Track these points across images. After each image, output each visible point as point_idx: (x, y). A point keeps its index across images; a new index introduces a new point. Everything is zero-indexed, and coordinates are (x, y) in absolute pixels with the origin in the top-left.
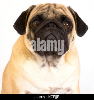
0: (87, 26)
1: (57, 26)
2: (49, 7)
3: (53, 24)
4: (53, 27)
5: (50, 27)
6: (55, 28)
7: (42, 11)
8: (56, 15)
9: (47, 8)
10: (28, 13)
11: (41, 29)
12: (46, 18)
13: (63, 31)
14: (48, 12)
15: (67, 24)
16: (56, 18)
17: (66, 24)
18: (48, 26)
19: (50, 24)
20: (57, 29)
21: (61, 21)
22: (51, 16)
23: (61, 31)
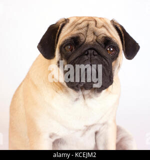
0: (138, 44)
1: (99, 54)
2: (88, 26)
3: (93, 51)
4: (93, 56)
5: (89, 56)
6: (96, 57)
7: (78, 32)
8: (97, 37)
9: (85, 27)
10: (58, 31)
11: (77, 58)
12: (84, 42)
13: (107, 61)
14: (86, 33)
15: (112, 49)
16: (97, 41)
17: (110, 49)
18: (86, 53)
19: (89, 51)
20: (99, 59)
21: (104, 46)
22: (90, 39)
23: (104, 60)
